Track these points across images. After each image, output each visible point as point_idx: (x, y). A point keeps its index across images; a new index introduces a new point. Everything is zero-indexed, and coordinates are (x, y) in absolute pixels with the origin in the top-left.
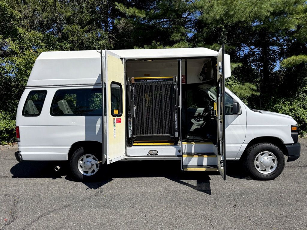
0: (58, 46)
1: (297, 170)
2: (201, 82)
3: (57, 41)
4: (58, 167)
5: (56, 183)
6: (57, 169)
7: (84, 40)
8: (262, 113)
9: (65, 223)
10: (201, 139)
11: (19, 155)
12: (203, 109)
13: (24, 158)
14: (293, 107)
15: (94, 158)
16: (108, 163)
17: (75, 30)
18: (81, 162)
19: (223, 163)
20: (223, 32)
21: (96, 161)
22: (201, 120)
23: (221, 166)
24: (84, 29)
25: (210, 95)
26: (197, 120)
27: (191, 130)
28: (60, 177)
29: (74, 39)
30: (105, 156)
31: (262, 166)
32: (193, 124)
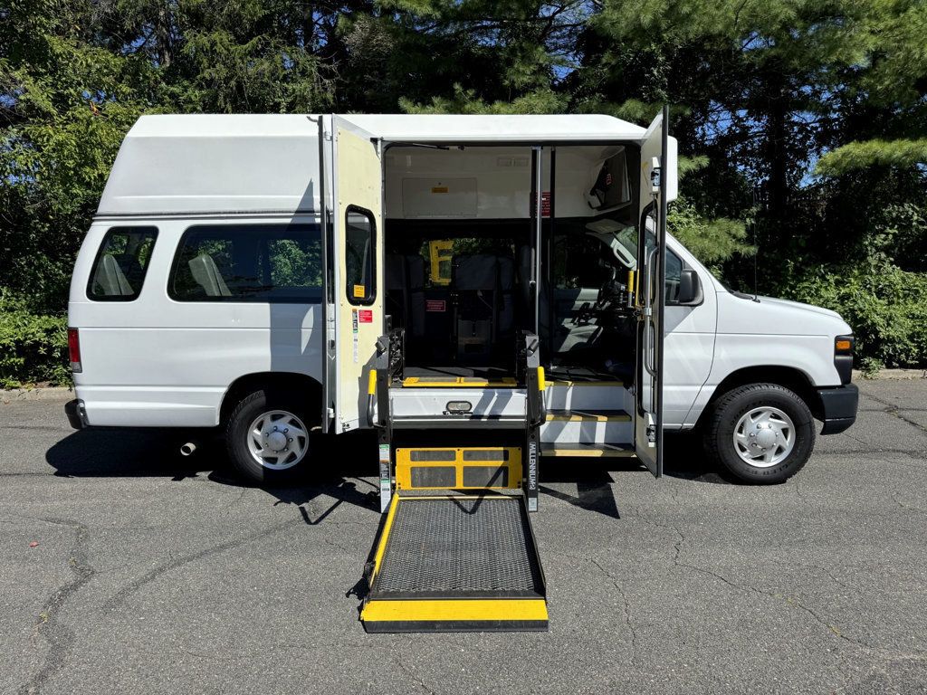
0: (165, 94)
1: (848, 462)
2: (594, 213)
3: (163, 78)
4: (192, 446)
5: (185, 489)
6: (187, 450)
7: (246, 80)
8: (759, 302)
10: (590, 373)
11: (78, 411)
12: (596, 291)
13: (93, 420)
14: (847, 290)
15: (293, 422)
16: (339, 431)
17: (219, 48)
18: (256, 432)
19: (653, 431)
20: (660, 65)
21: (298, 430)
22: (589, 321)
23: (650, 441)
24: (248, 46)
25: (618, 251)
26: (579, 321)
27: (562, 350)
28: (192, 475)
29: (213, 75)
30: (332, 410)
31: (753, 445)
32: (566, 332)
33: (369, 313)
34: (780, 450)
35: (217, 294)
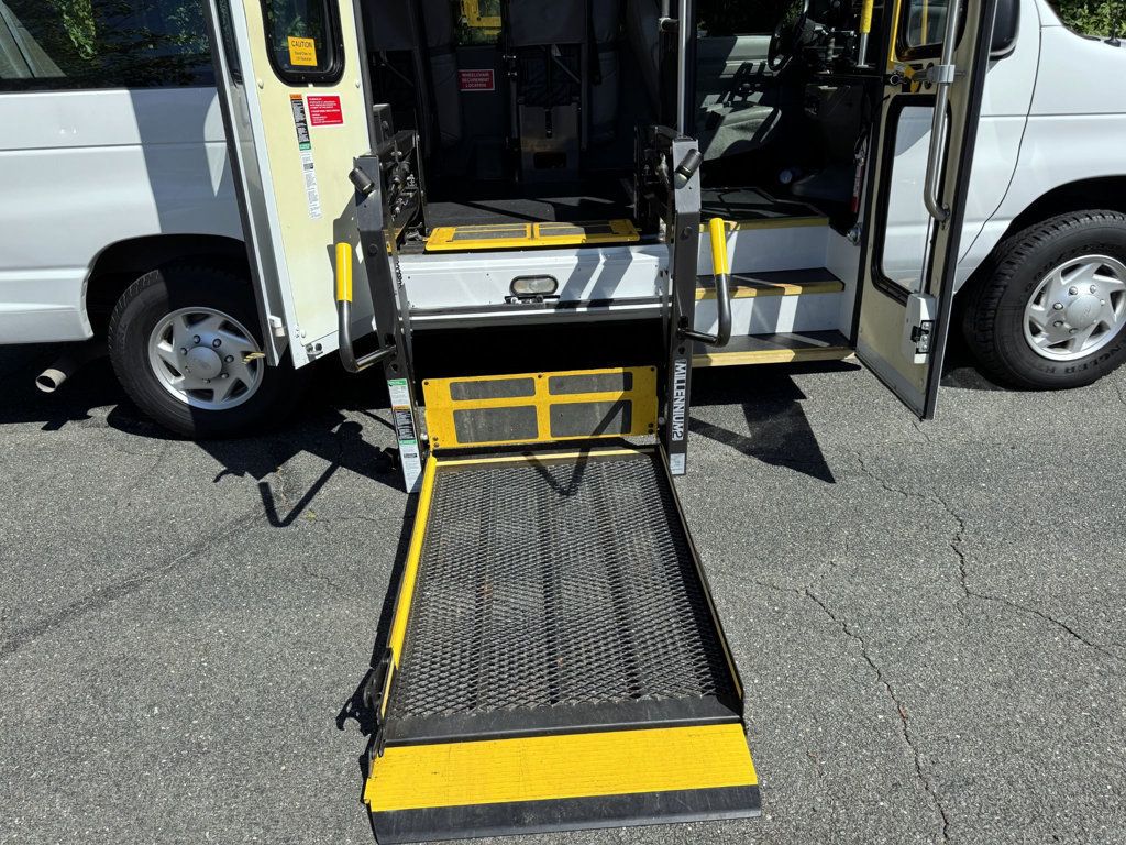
4: (55, 375)
5: (62, 449)
6: (48, 382)
9: (103, 704)
10: (762, 201)
12: (766, 40)
15: (226, 327)
16: (300, 360)
18: (164, 346)
19: (927, 332)
21: (239, 339)
22: (749, 99)
23: (918, 352)
26: (731, 98)
27: (706, 157)
28: (81, 416)
30: (278, 322)
31: (1056, 323)
32: (716, 120)
33: (332, 104)
34: (1100, 330)
35: (21, 74)
